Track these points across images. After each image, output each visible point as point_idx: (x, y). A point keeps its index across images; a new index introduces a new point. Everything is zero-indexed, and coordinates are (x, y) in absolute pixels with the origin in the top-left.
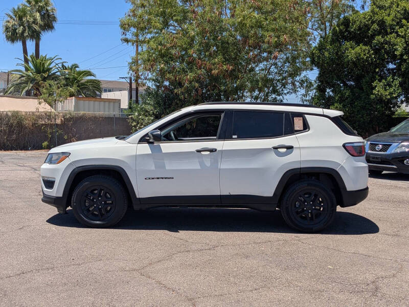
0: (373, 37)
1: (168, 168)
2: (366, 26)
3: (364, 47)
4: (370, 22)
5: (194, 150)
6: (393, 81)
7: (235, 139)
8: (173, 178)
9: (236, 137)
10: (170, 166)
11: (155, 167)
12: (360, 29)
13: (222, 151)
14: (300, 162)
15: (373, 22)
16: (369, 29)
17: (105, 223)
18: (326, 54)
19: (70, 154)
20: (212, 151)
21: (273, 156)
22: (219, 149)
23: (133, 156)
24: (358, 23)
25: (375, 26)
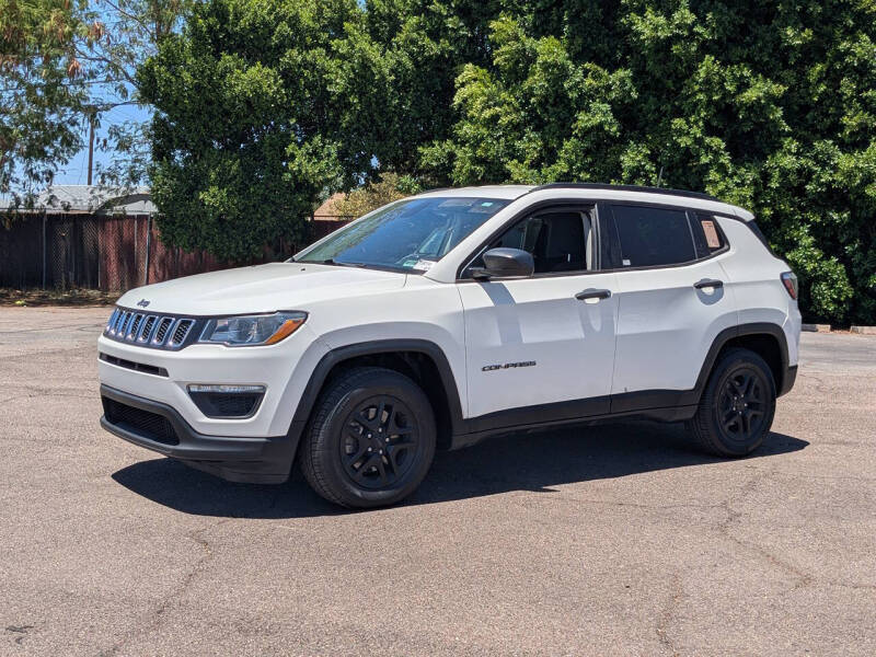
0: (280, 49)
1: (526, 340)
2: (265, 24)
3: (267, 70)
4: (272, 17)
5: (571, 294)
6: (323, 147)
7: (626, 268)
8: (534, 364)
9: (627, 262)
10: (532, 335)
11: (502, 341)
12: (253, 28)
13: (620, 296)
14: (735, 314)
15: (279, 19)
16: (271, 32)
17: (397, 492)
18: (187, 76)
19: (306, 314)
20: (604, 295)
21: (695, 302)
22: (614, 291)
23: (459, 313)
24: (249, 15)
25: (284, 28)
